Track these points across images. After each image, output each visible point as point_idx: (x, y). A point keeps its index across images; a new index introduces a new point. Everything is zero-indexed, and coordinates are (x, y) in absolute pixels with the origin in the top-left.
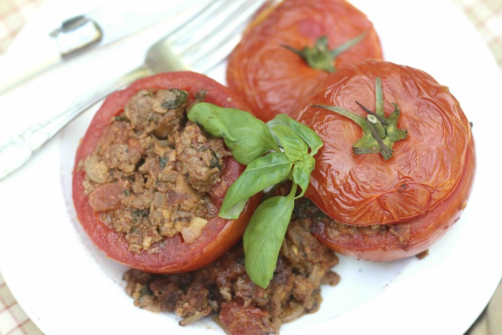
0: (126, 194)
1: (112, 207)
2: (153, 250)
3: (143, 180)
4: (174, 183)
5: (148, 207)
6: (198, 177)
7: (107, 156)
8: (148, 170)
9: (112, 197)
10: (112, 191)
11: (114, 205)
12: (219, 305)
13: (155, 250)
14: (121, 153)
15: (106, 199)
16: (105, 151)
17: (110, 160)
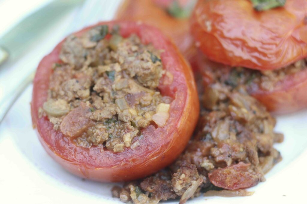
0: (92, 111)
1: (84, 127)
2: (135, 144)
3: (100, 98)
4: (129, 87)
5: (115, 113)
6: (147, 72)
7: (62, 93)
8: (101, 88)
9: (81, 119)
10: (78, 114)
11: (85, 124)
12: (207, 176)
13: (137, 144)
14: (73, 85)
15: (76, 123)
16: (58, 90)
17: (66, 95)
